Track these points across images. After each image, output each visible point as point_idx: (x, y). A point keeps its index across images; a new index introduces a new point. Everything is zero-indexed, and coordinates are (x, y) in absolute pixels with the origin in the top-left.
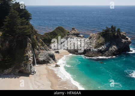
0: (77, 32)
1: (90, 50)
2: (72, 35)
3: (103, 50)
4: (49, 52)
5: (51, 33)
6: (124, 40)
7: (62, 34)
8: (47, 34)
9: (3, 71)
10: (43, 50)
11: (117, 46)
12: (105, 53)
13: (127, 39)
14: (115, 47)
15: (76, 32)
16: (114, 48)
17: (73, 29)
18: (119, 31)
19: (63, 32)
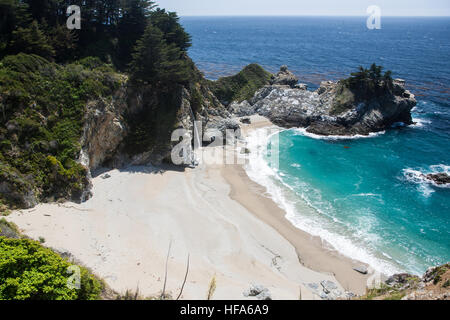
0: (291, 76)
1: (319, 117)
2: (280, 83)
3: (349, 119)
4: (228, 120)
5: (233, 78)
6: (398, 99)
7: (258, 80)
8: (223, 81)
9: (130, 157)
10: (215, 115)
11: (382, 111)
12: (354, 127)
13: (408, 96)
14: (377, 113)
15: (289, 78)
16: (375, 115)
17: (283, 70)
18: (388, 77)
19: (259, 76)
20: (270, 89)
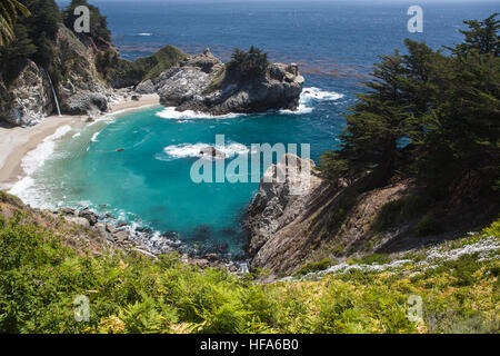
0: (209, 59)
3: (213, 99)
4: (94, 94)
5: (148, 59)
10: (84, 88)
12: (215, 107)
13: (291, 80)
15: (205, 60)
16: (243, 96)
20: (177, 71)
